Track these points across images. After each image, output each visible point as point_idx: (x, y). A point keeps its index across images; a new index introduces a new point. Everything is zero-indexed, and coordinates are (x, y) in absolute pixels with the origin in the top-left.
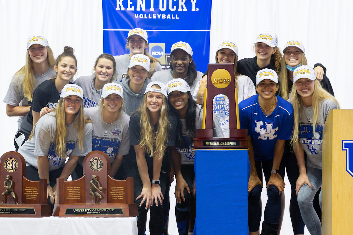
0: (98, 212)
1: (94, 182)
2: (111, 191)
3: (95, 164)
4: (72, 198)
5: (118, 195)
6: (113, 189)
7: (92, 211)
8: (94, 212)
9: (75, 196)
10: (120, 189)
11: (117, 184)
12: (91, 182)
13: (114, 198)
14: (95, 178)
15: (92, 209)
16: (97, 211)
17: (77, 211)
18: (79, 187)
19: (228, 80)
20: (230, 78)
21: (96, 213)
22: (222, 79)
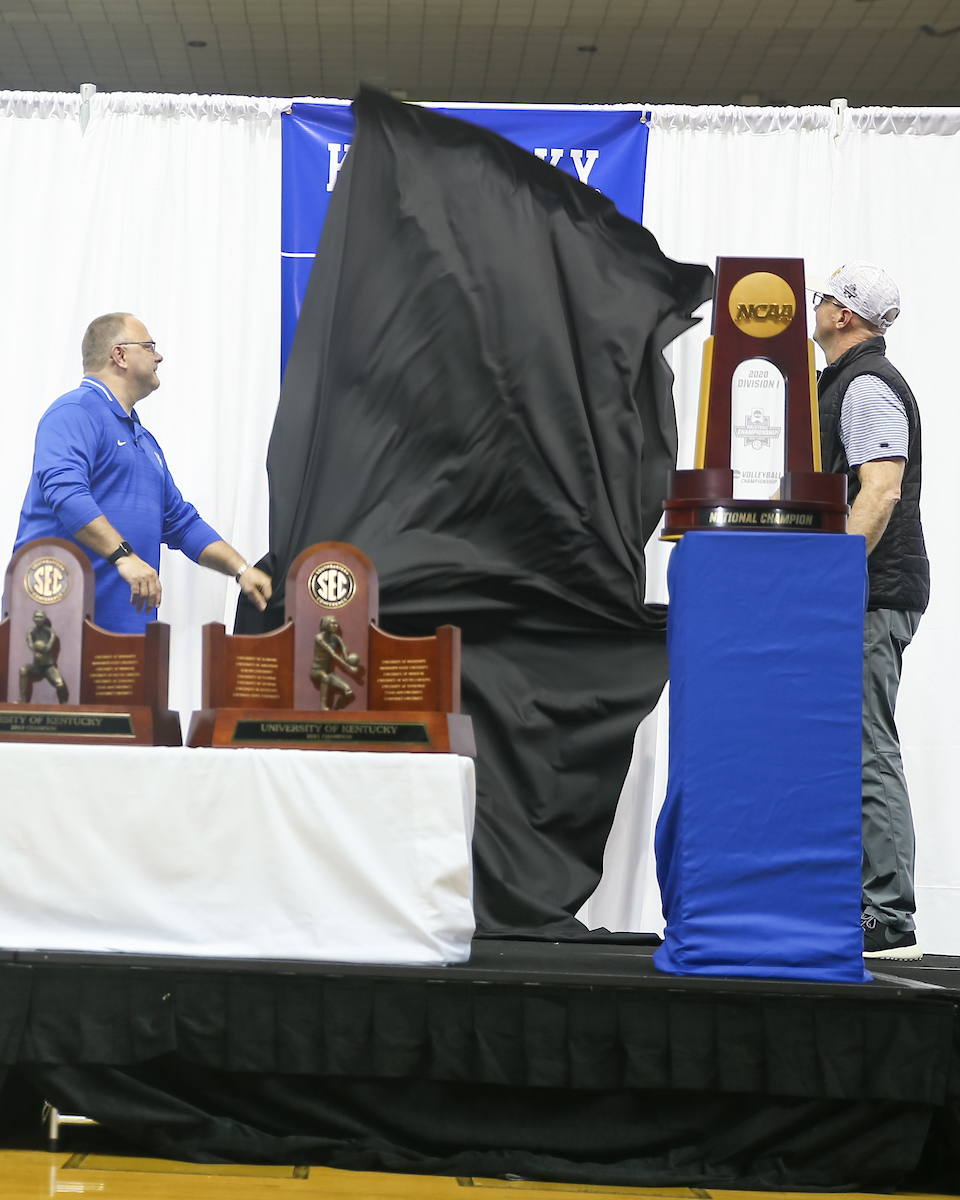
0: (345, 733)
1: (328, 637)
2: (381, 674)
3: (327, 583)
4: (251, 692)
5: (407, 689)
6: (387, 668)
7: (323, 731)
8: (332, 733)
9: (261, 687)
10: (413, 668)
11: (404, 652)
12: (320, 636)
13: (390, 699)
14: (332, 625)
15: (324, 725)
16: (339, 731)
17: (274, 728)
18: (274, 660)
19: (783, 311)
20: (792, 303)
21: (338, 736)
22: (764, 307)
